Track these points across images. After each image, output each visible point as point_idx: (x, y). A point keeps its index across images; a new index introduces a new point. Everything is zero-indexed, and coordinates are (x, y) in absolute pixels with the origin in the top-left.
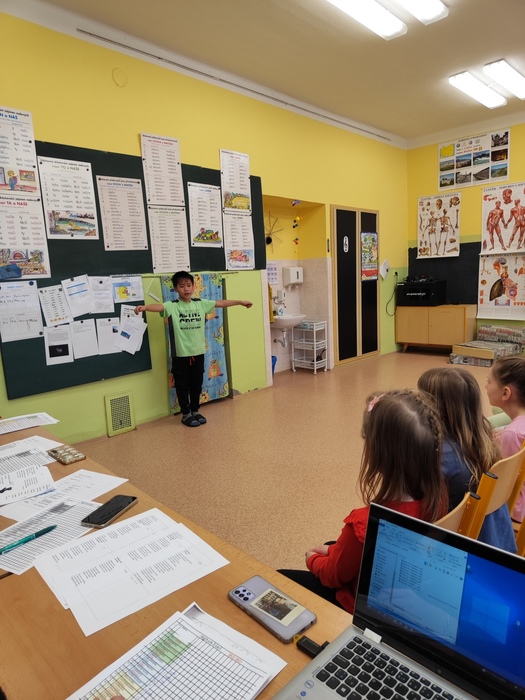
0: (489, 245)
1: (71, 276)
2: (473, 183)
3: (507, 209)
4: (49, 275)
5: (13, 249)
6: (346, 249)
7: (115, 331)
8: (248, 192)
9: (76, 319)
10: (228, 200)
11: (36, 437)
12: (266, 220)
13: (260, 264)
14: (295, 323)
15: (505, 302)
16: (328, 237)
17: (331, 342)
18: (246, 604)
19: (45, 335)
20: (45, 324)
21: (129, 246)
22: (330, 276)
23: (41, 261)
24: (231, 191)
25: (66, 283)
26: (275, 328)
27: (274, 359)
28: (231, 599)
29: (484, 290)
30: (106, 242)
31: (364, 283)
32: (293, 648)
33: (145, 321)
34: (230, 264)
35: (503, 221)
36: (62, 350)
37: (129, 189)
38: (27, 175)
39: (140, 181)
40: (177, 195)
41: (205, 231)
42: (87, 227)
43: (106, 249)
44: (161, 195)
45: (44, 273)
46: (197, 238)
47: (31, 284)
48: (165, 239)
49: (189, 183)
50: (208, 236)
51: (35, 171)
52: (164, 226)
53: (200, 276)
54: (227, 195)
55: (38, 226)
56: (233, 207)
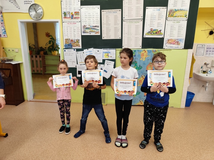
4: (81, 48)
7: (101, 69)
8: (187, 7)
10: (171, 13)
19: (77, 67)
20: (77, 64)
21: (112, 37)
23: (79, 43)
24: (174, 8)
25: (85, 50)
30: (103, 36)
34: (166, 46)
37: (115, 14)
38: (77, 13)
39: (121, 10)
40: (139, 14)
41: (153, 30)
42: (96, 31)
43: (103, 39)
44: (130, 15)
45: (79, 46)
46: (147, 33)
47: (74, 50)
48: (130, 34)
49: (147, 7)
50: (154, 32)
51: (80, 11)
52: (130, 28)
53: (146, 51)
54: (171, 11)
55: (79, 31)
56: (174, 17)
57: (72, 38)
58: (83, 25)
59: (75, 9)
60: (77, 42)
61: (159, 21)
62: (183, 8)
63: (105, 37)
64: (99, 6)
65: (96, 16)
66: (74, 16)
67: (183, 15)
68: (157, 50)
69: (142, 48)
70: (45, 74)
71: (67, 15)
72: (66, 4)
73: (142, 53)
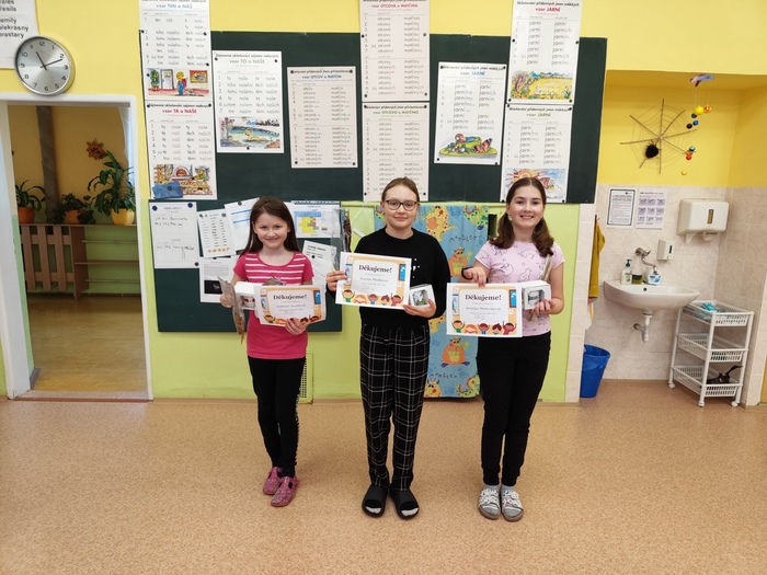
1: (241, 199)
4: (214, 197)
5: (177, 164)
10: (522, 85)
19: (201, 267)
20: (202, 255)
23: (206, 179)
24: (528, 69)
25: (231, 207)
30: (294, 156)
37: (334, 83)
38: (199, 75)
39: (354, 68)
40: (416, 85)
41: (464, 139)
42: (268, 138)
43: (294, 166)
44: (388, 86)
45: (209, 193)
46: (446, 149)
47: (190, 206)
48: (388, 152)
49: (441, 64)
50: (469, 146)
51: (209, 69)
52: (388, 132)
53: (444, 209)
54: (521, 77)
55: (207, 137)
56: (530, 98)
57: (183, 162)
58: (220, 116)
59: (191, 61)
60: (200, 176)
61: (483, 111)
62: (559, 69)
63: (300, 160)
64: (279, 53)
65: (269, 89)
66: (190, 86)
67: (560, 92)
68: (479, 205)
69: (430, 201)
70: (86, 295)
71: (162, 81)
72: (159, 42)
73: (430, 215)
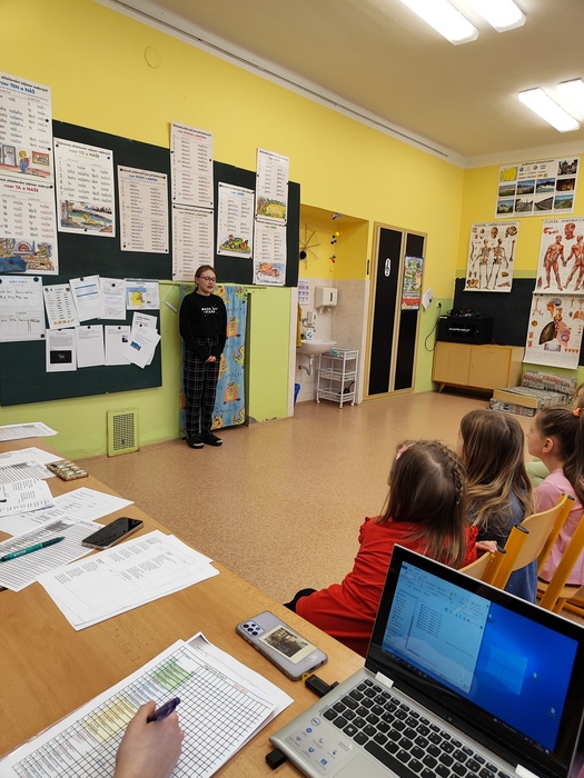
0: (545, 283)
1: (81, 275)
2: (533, 212)
3: (568, 245)
4: (56, 273)
5: (19, 239)
6: (387, 273)
7: (124, 340)
8: (284, 199)
9: (82, 324)
10: (262, 206)
11: (34, 449)
12: (302, 232)
13: (292, 280)
14: (324, 350)
15: (556, 347)
16: (369, 258)
17: (362, 374)
18: (254, 639)
19: (47, 339)
20: (47, 327)
21: (148, 248)
22: (367, 301)
23: (49, 255)
24: (266, 196)
25: (74, 282)
26: (302, 352)
27: (297, 388)
28: (239, 633)
29: (534, 332)
30: (123, 240)
31: (403, 312)
32: (301, 686)
33: (159, 333)
34: (258, 278)
35: (562, 258)
36: (65, 357)
38: (42, 158)
39: (166, 176)
40: (206, 196)
41: (234, 239)
42: (102, 223)
43: (123, 249)
44: (188, 193)
45: (51, 268)
46: (224, 245)
47: (36, 280)
48: (189, 243)
49: (220, 183)
50: (236, 244)
51: (50, 153)
52: (188, 228)
53: (223, 288)
54: (261, 200)
55: (49, 216)
56: (267, 215)
57: (24, 237)
58: (62, 198)
59: (34, 143)
60: (43, 252)
61: (244, 220)
62: (280, 199)
63: (128, 244)
64: (111, 152)
65: (103, 181)
66: (32, 165)
67: (281, 214)
68: (242, 286)
71: (4, 156)
72: (1, 117)
